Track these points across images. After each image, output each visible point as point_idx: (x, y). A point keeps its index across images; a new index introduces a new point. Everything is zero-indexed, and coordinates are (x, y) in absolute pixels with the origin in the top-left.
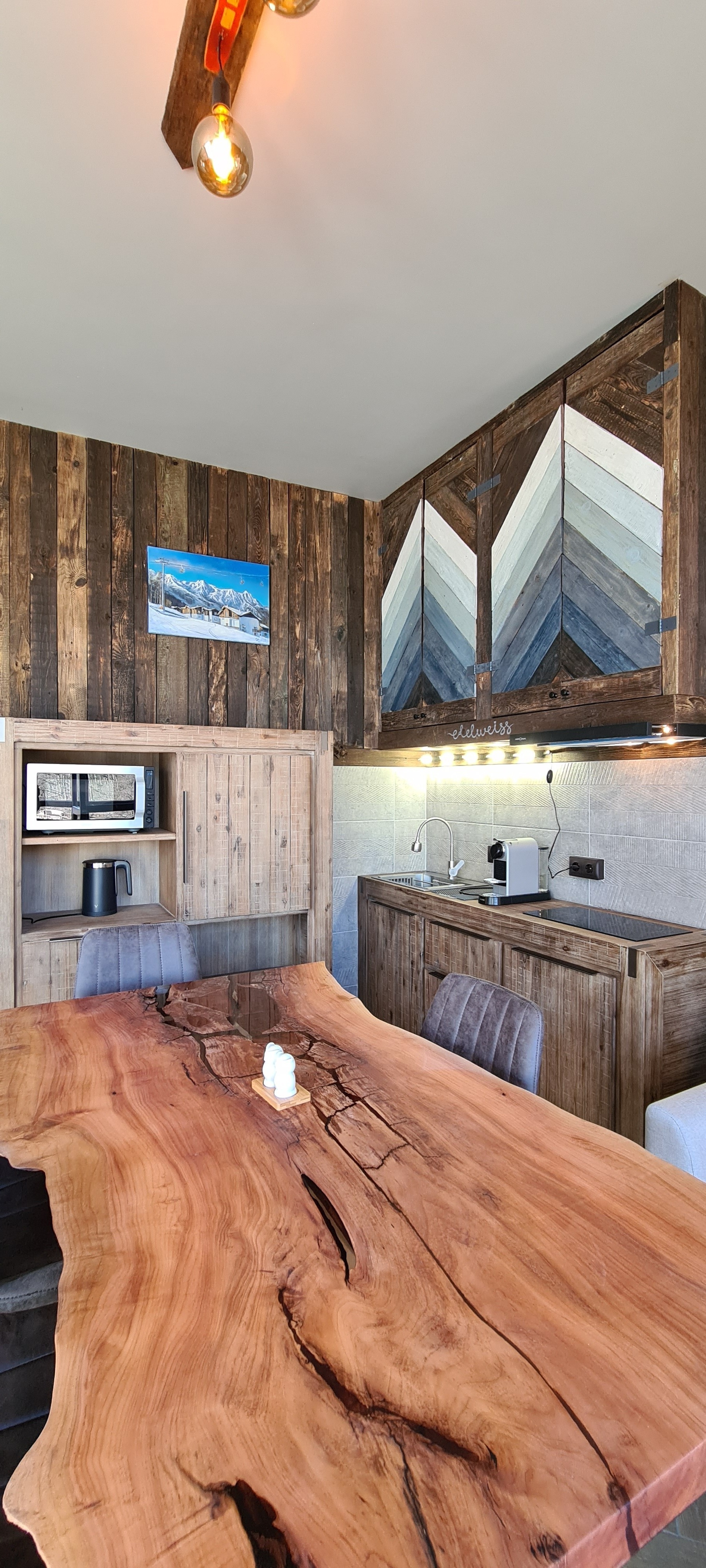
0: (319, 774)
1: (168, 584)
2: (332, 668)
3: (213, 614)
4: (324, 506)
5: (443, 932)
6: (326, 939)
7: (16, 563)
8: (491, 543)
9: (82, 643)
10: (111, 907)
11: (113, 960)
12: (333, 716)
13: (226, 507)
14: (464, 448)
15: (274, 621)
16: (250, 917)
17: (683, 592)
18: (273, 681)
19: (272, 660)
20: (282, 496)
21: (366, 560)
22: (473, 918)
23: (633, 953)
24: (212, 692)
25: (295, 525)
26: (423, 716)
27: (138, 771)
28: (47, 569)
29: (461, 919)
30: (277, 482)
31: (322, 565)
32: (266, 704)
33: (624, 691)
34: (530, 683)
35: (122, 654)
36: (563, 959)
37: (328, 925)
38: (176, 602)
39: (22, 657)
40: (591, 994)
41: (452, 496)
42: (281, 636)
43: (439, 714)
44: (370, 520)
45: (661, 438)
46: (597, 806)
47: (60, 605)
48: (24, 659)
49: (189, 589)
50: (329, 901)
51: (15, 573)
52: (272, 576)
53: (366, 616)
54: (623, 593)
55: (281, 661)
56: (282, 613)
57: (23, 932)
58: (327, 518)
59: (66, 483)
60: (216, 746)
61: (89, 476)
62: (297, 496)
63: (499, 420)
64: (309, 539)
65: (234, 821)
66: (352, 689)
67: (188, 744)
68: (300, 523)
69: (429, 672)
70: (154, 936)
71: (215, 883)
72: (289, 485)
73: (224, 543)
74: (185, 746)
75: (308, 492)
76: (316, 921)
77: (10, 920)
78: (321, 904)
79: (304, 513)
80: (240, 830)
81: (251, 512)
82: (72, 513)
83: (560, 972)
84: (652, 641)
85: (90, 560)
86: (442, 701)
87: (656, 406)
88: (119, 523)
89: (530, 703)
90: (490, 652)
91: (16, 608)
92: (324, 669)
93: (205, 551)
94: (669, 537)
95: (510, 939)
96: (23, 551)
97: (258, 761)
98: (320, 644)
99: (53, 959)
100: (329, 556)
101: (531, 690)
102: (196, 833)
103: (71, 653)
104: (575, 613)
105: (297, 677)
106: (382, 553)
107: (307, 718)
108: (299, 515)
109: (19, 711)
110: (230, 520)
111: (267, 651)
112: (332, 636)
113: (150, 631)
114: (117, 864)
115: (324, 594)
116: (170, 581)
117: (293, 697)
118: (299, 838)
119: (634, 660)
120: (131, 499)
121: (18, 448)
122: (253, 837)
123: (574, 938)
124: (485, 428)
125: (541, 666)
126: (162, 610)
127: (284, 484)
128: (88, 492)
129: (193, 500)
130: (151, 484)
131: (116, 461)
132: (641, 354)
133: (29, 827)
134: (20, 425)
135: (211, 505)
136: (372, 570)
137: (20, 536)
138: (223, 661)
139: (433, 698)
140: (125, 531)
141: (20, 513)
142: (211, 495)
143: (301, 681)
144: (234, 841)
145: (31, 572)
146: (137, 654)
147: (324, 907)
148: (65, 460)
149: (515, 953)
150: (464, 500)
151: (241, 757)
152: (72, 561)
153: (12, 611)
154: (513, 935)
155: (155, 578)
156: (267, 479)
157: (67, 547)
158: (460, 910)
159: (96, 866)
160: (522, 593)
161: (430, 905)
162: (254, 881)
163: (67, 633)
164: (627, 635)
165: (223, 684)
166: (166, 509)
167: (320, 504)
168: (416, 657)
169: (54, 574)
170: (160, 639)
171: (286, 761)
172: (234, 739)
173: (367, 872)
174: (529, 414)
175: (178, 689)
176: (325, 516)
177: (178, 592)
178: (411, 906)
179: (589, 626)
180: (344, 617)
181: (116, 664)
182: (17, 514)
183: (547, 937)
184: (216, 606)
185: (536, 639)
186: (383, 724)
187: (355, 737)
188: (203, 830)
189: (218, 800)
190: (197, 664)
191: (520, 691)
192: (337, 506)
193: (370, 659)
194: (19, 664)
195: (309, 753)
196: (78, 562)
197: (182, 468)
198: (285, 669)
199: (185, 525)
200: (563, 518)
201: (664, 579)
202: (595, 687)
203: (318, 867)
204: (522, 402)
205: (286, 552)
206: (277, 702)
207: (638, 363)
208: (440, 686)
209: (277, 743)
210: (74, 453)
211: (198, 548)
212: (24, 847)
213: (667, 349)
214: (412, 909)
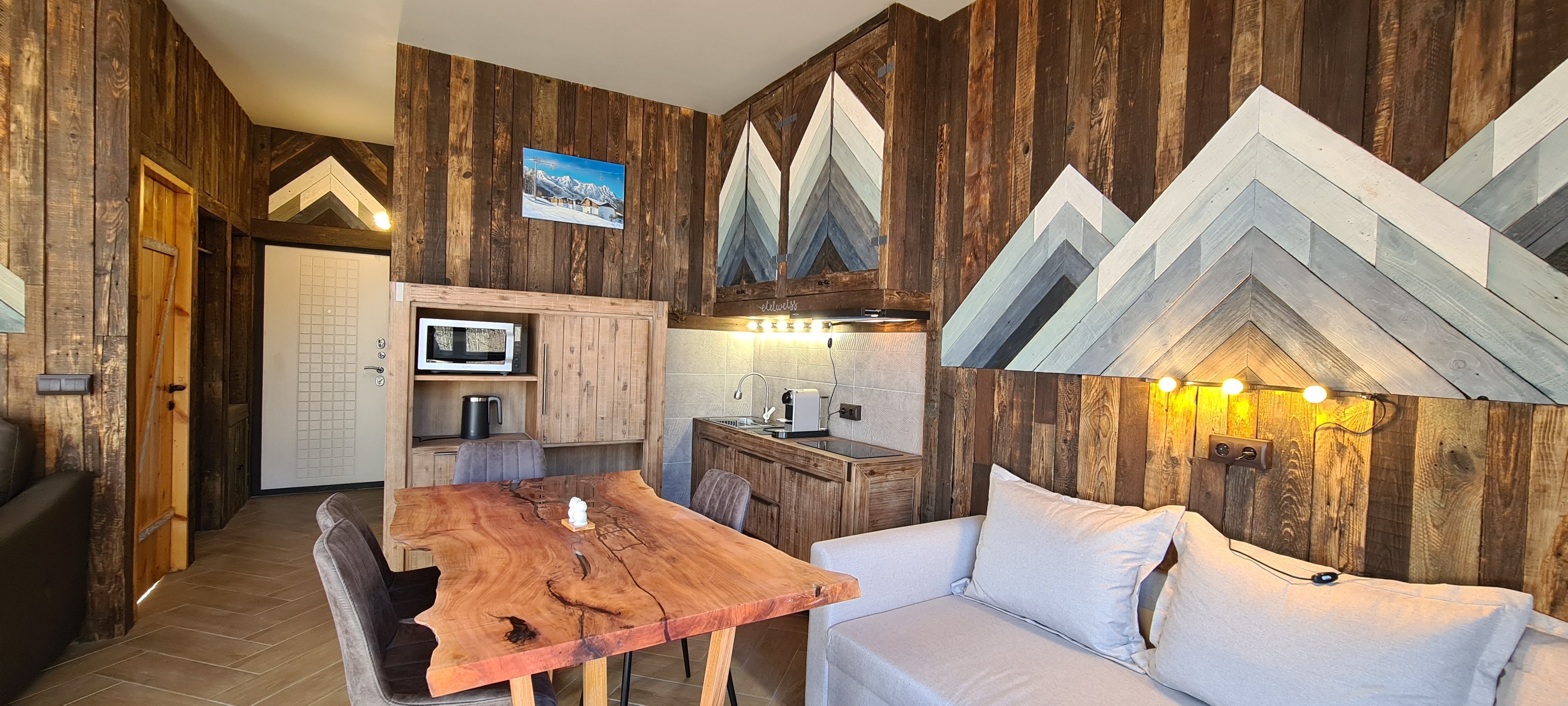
0: (656, 334)
1: (540, 178)
2: (676, 249)
3: (576, 203)
4: (673, 118)
5: (747, 459)
6: (658, 463)
7: (415, 158)
8: (790, 164)
9: (467, 223)
10: (484, 432)
11: (482, 463)
12: (675, 288)
13: (589, 116)
14: (776, 87)
15: (628, 210)
16: (596, 444)
17: (893, 219)
18: (626, 258)
19: (625, 241)
20: (638, 109)
21: (707, 163)
22: (764, 447)
23: (850, 465)
24: (574, 266)
25: (648, 132)
26: (743, 292)
27: (508, 327)
28: (440, 164)
29: (758, 449)
30: (633, 98)
31: (670, 166)
32: (619, 277)
33: (859, 284)
34: (809, 273)
35: (500, 233)
36: (815, 473)
37: (659, 453)
38: (546, 193)
39: (417, 233)
40: (828, 496)
41: (767, 122)
42: (633, 223)
43: (754, 291)
44: (712, 130)
45: (884, 111)
46: (859, 366)
47: (450, 193)
48: (418, 235)
49: (557, 183)
50: (661, 434)
51: (413, 166)
52: (627, 174)
53: (706, 208)
54: (861, 214)
55: (633, 243)
56: (635, 204)
57: (413, 447)
58: (675, 128)
59: (457, 95)
60: (572, 310)
61: (476, 91)
62: (651, 110)
63: (798, 71)
64: (660, 145)
65: (585, 369)
66: (692, 267)
67: (549, 308)
68: (652, 131)
69: (748, 258)
70: (514, 449)
71: (568, 415)
72: (644, 100)
73: (588, 147)
74: (547, 309)
75: (660, 106)
76: (649, 449)
77: (404, 436)
78: (654, 436)
79: (656, 124)
80: (590, 375)
81: (611, 121)
82: (461, 120)
83: (812, 482)
84: (875, 251)
85: (475, 157)
86: (755, 281)
87: (882, 86)
88: (501, 128)
89: (808, 288)
90: (786, 247)
91: (413, 194)
92: (669, 250)
93: (571, 152)
94: (885, 180)
95: (786, 461)
96: (420, 149)
97: (606, 323)
98: (666, 230)
99: (436, 468)
100: (676, 159)
101: (810, 278)
102: (554, 377)
103: (457, 231)
104: (835, 225)
105: (646, 256)
106: (721, 159)
107: (653, 289)
108: (652, 125)
109: (414, 277)
110: (593, 128)
111: (621, 234)
112: (677, 223)
113: (524, 215)
114: (490, 399)
115: (671, 189)
116: (541, 176)
117: (642, 272)
118: (637, 383)
119: (866, 263)
120: (511, 110)
121: (418, 67)
122: (600, 382)
123: (820, 458)
124: (789, 75)
125: (815, 261)
126: (533, 199)
127: (640, 99)
128: (475, 102)
129: (563, 111)
130: (528, 98)
131: (499, 79)
132: (876, 48)
133: (419, 368)
134: (420, 49)
135: (578, 114)
136: (712, 170)
137: (418, 138)
138: (584, 241)
139: (750, 278)
140: (505, 135)
141: (419, 119)
142: (578, 107)
143: (649, 259)
144: (585, 384)
145: (427, 166)
146: (512, 233)
147: (657, 438)
148: (457, 77)
149: (788, 471)
150: (774, 127)
151: (592, 319)
152: (461, 158)
153: (410, 197)
154: (788, 458)
155: (528, 173)
156: (625, 95)
157: (456, 147)
158: (758, 441)
159: (474, 400)
160: (807, 205)
161: (739, 439)
162: (599, 416)
163: (455, 215)
164: (862, 245)
165: (583, 259)
166: (539, 118)
167: (670, 116)
168: (740, 245)
169: (445, 168)
170: (532, 222)
171: (629, 323)
172: (586, 305)
173: (701, 415)
174: (815, 72)
175: (545, 262)
176: (673, 126)
177: (548, 185)
178: (727, 440)
179: (842, 236)
180: (688, 209)
181: (494, 241)
182: (417, 120)
183: (806, 458)
184: (579, 197)
185: (813, 241)
186: (717, 296)
187: (694, 306)
188: (559, 375)
189: (572, 352)
190: (562, 243)
191: (803, 278)
192: (684, 119)
193: (708, 243)
194: (415, 238)
195: (648, 318)
196: (465, 159)
197: (554, 85)
198: (636, 249)
199: (555, 131)
200: (830, 154)
201: (882, 209)
202: (844, 279)
203: (652, 407)
204: (812, 61)
205: (640, 155)
206: (628, 276)
207: (875, 54)
208: (755, 270)
209: (622, 309)
210: (464, 72)
211: (565, 150)
212: (416, 382)
213: (889, 49)
214: (728, 443)
